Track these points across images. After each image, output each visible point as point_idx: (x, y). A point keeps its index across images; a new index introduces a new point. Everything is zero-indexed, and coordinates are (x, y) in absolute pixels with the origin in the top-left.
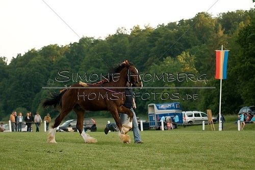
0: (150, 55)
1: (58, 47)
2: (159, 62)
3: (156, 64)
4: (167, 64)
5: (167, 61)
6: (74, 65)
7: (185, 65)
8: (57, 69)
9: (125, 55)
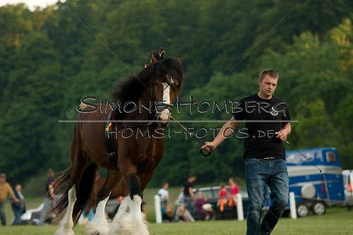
0: (259, 29)
1: (27, 10)
2: (284, 45)
3: (276, 50)
4: (303, 50)
5: (304, 42)
6: (69, 56)
7: (348, 53)
8: (25, 66)
9: (198, 30)
